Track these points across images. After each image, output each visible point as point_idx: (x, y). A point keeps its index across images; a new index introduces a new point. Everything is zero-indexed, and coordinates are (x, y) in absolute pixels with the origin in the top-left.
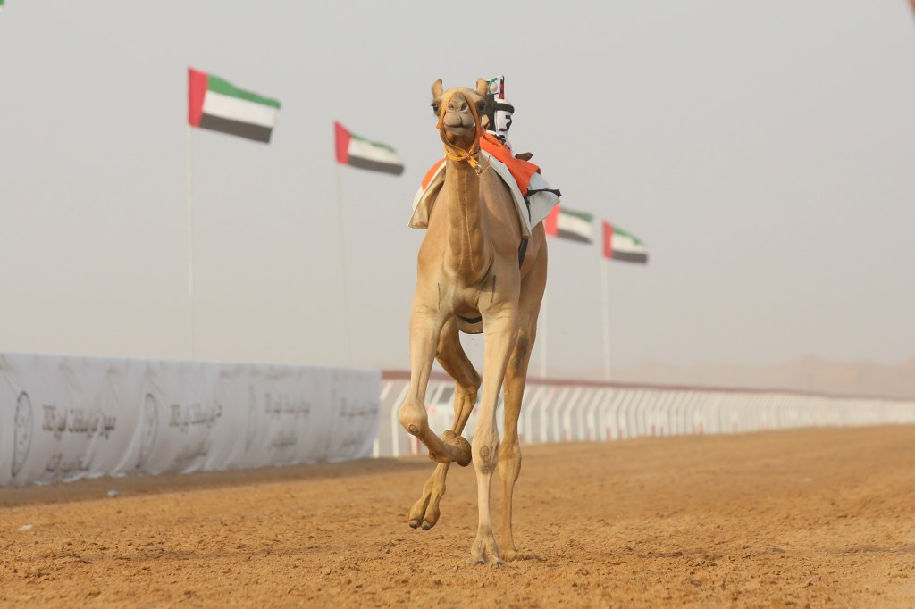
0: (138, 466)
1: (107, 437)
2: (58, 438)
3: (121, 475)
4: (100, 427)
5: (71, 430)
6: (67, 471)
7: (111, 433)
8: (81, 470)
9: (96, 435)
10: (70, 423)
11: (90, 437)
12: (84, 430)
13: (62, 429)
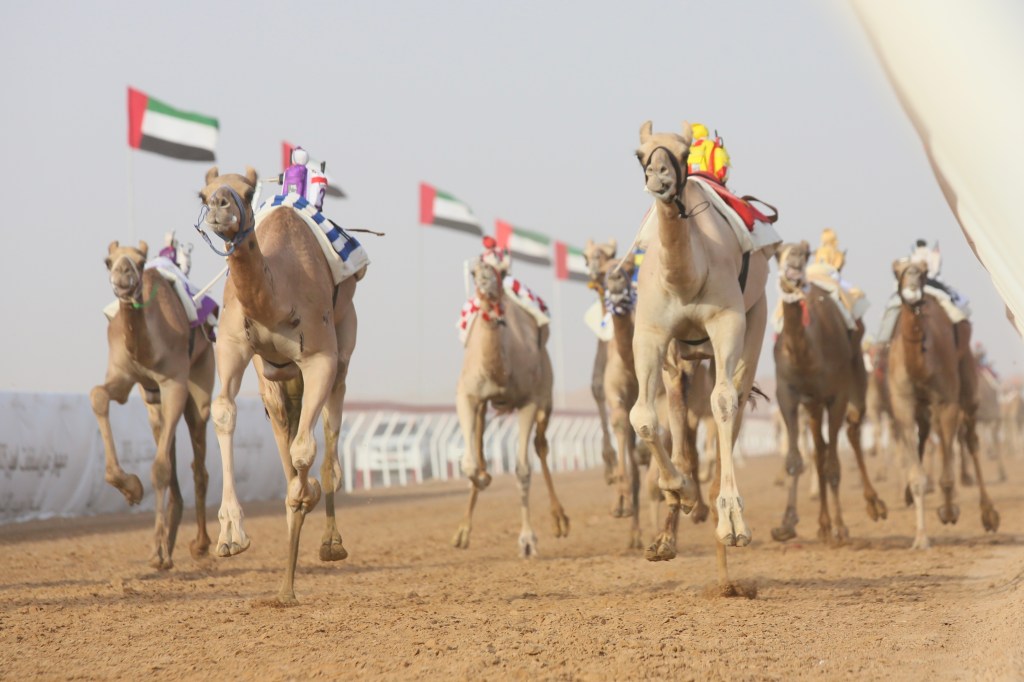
0: (89, 505)
1: (58, 475)
2: (8, 475)
3: (73, 515)
4: (51, 464)
5: (22, 469)
6: (17, 511)
7: (63, 471)
8: (32, 509)
9: (47, 473)
10: (22, 461)
11: (41, 475)
12: (35, 468)
13: (13, 467)
